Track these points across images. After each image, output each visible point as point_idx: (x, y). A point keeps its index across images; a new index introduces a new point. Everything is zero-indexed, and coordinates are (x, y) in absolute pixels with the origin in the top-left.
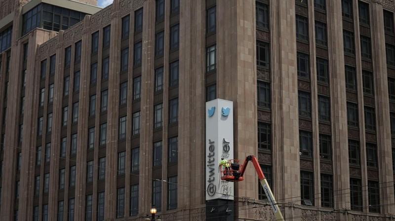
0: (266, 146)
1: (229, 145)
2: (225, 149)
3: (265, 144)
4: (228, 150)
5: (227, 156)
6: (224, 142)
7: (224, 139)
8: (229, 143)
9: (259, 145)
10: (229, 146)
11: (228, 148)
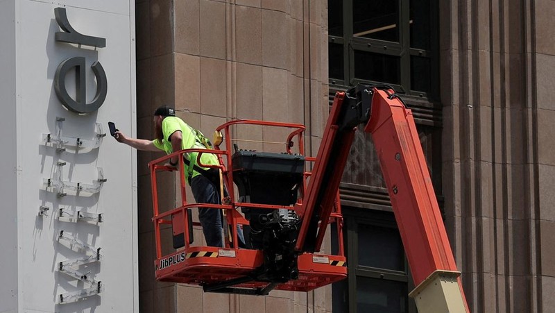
0: (394, 61)
1: (105, 57)
2: (72, 94)
3: (385, 47)
4: (90, 99)
5: (88, 146)
6: (63, 33)
7: (61, 14)
8: (100, 42)
9: (335, 52)
10: (98, 71)
11: (91, 82)
